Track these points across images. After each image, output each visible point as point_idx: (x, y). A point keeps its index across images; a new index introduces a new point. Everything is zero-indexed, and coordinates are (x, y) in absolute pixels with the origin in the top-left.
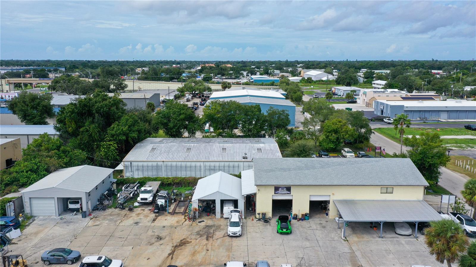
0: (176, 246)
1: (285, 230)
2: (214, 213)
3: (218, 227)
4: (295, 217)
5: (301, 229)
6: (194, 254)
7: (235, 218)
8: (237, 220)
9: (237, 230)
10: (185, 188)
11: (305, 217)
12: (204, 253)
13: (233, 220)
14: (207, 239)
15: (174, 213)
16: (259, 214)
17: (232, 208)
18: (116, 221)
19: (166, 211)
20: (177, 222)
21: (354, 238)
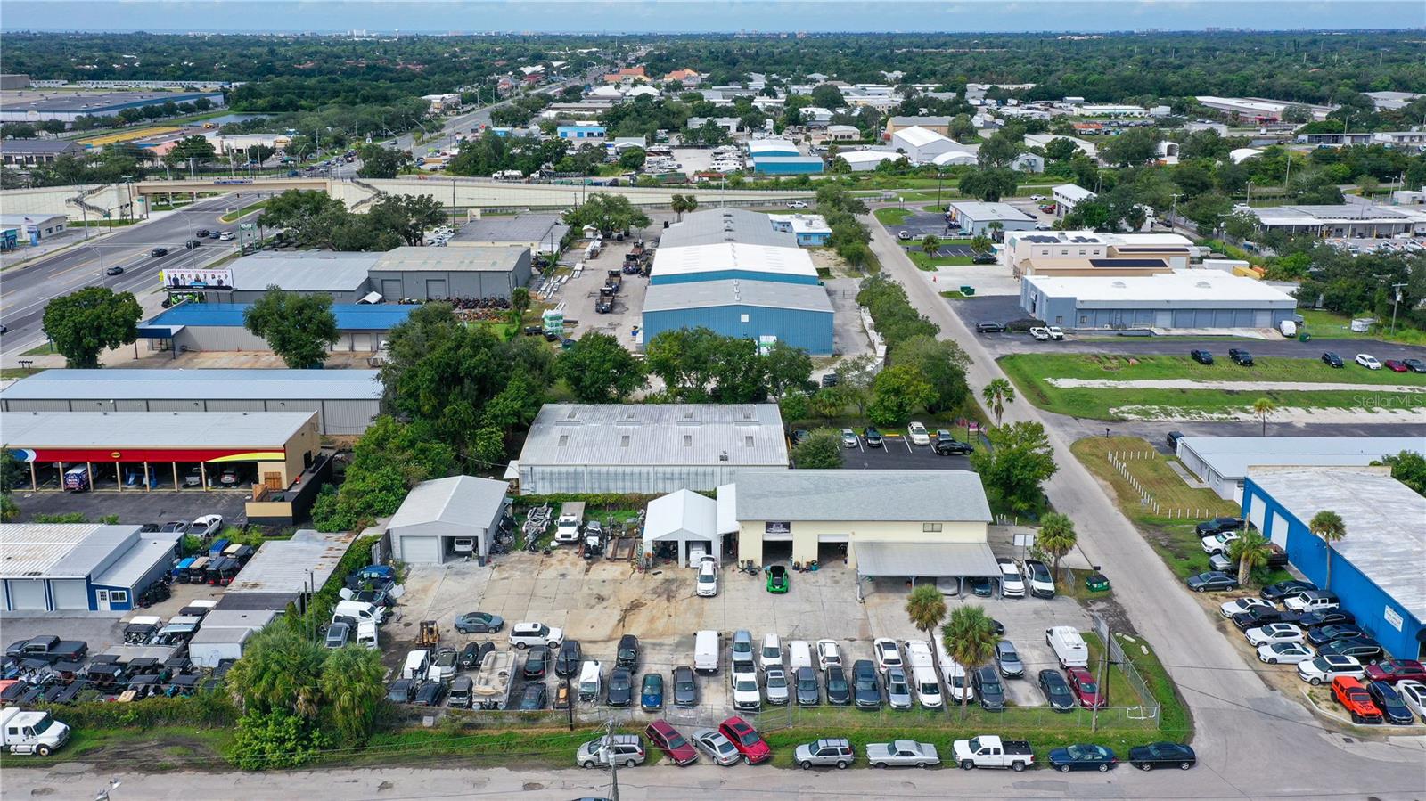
0: (626, 610)
1: (777, 588)
2: (676, 559)
3: (683, 582)
4: (797, 567)
5: (803, 585)
6: (652, 620)
7: (707, 569)
8: (711, 573)
9: (710, 587)
10: (625, 513)
11: (811, 567)
12: (665, 620)
13: (704, 573)
14: (668, 601)
15: (613, 559)
16: (743, 562)
17: (703, 553)
18: (531, 572)
19: (601, 555)
20: (622, 573)
21: (874, 599)
